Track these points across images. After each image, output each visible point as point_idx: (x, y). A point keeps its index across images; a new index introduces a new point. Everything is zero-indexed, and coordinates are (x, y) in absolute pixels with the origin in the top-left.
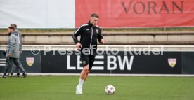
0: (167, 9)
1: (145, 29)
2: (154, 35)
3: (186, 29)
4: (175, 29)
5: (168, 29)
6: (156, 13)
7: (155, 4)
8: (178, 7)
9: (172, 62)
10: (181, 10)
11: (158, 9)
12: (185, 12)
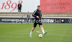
0: (61, 8)
1: (56, 13)
2: (58, 14)
3: (66, 13)
4: (63, 13)
5: (62, 13)
6: (59, 9)
7: (59, 7)
8: (64, 8)
9: (63, 21)
10: (65, 8)
11: (59, 8)
12: (66, 9)
